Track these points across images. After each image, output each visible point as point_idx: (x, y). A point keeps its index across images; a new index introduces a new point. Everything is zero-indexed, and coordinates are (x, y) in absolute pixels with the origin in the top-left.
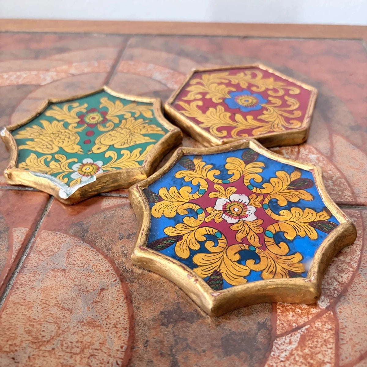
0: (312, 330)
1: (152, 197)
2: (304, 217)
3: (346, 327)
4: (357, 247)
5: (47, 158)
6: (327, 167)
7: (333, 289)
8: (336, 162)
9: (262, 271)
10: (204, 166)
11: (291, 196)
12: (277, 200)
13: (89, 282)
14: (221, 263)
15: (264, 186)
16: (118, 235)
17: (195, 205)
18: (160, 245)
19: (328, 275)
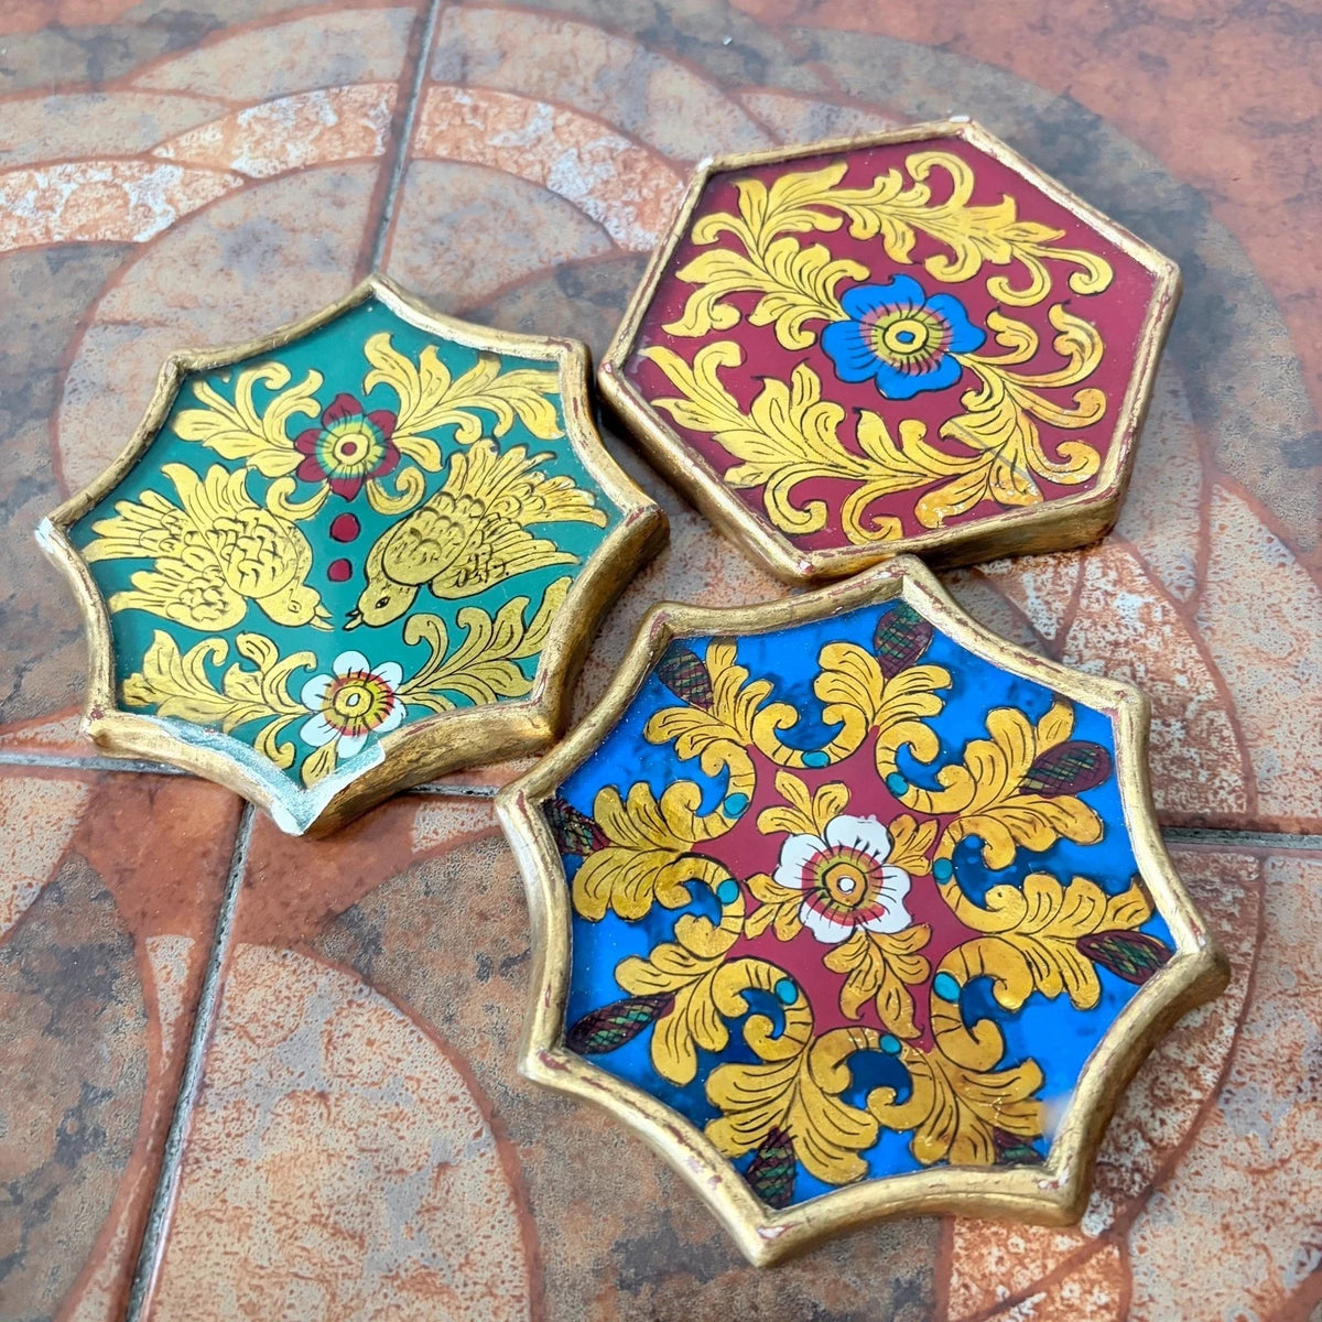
0: (1051, 1308)
1: (574, 831)
2: (1062, 915)
3: (1152, 1299)
4: (1227, 1006)
5: (212, 652)
6: (1174, 652)
7: (1130, 1165)
8: (1208, 628)
9: (914, 1131)
10: (742, 688)
11: (1031, 822)
12: (982, 843)
13: (401, 1138)
14: (792, 1102)
15: (944, 777)
16: (471, 961)
17: (712, 866)
18: (604, 1033)
19: (1122, 1116)
